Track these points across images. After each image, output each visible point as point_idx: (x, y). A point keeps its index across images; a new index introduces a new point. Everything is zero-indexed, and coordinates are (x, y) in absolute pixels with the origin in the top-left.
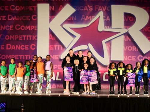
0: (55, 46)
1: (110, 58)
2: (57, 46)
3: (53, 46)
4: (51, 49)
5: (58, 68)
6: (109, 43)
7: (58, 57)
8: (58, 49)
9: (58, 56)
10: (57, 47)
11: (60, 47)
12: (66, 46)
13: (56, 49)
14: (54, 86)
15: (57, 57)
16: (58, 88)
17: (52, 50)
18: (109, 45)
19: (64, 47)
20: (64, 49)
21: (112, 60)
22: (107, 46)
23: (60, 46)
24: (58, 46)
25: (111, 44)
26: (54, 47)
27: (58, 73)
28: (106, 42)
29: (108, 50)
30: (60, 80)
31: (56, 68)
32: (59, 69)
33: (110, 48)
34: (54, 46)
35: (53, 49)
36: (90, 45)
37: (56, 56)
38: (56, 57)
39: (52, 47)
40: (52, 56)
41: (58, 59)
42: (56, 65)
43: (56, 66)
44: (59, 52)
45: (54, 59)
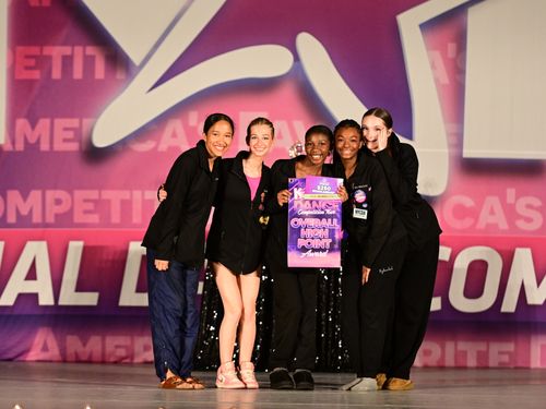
0: (57, 52)
1: (458, 141)
2: (67, 50)
3: (35, 50)
4: (26, 75)
5: (71, 211)
6: (447, 32)
7: (78, 131)
8: (78, 73)
9: (74, 123)
10: (67, 62)
11: (89, 62)
12: (134, 53)
13: (56, 74)
14: (45, 349)
15: (70, 135)
16: (78, 361)
17: (31, 82)
18: (452, 48)
19: (116, 59)
20: (120, 75)
21: (468, 153)
22: (437, 55)
23: (90, 50)
24: (78, 50)
25: (461, 41)
26: (43, 62)
27: (75, 249)
28: (427, 27)
29: (445, 80)
30: (90, 299)
31: (56, 215)
32: (78, 218)
33: (457, 70)
34: (47, 50)
35: (36, 75)
36: (307, 43)
37: (60, 123)
38: (59, 134)
39: (32, 62)
40: (33, 126)
41: (74, 147)
42: (62, 194)
43: (58, 202)
44: (84, 98)
45: (45, 146)
